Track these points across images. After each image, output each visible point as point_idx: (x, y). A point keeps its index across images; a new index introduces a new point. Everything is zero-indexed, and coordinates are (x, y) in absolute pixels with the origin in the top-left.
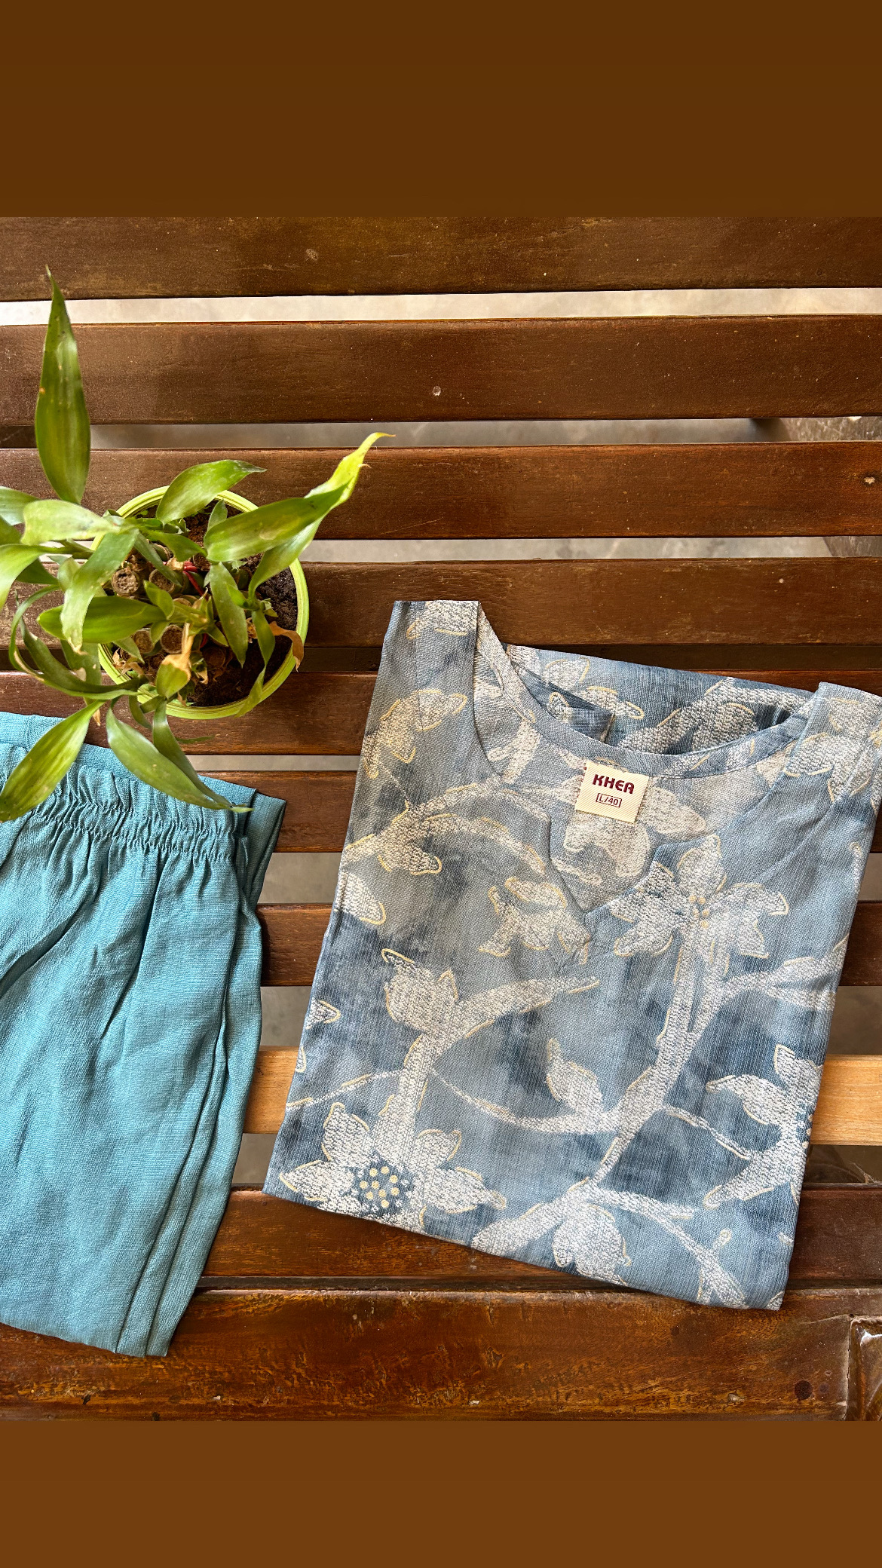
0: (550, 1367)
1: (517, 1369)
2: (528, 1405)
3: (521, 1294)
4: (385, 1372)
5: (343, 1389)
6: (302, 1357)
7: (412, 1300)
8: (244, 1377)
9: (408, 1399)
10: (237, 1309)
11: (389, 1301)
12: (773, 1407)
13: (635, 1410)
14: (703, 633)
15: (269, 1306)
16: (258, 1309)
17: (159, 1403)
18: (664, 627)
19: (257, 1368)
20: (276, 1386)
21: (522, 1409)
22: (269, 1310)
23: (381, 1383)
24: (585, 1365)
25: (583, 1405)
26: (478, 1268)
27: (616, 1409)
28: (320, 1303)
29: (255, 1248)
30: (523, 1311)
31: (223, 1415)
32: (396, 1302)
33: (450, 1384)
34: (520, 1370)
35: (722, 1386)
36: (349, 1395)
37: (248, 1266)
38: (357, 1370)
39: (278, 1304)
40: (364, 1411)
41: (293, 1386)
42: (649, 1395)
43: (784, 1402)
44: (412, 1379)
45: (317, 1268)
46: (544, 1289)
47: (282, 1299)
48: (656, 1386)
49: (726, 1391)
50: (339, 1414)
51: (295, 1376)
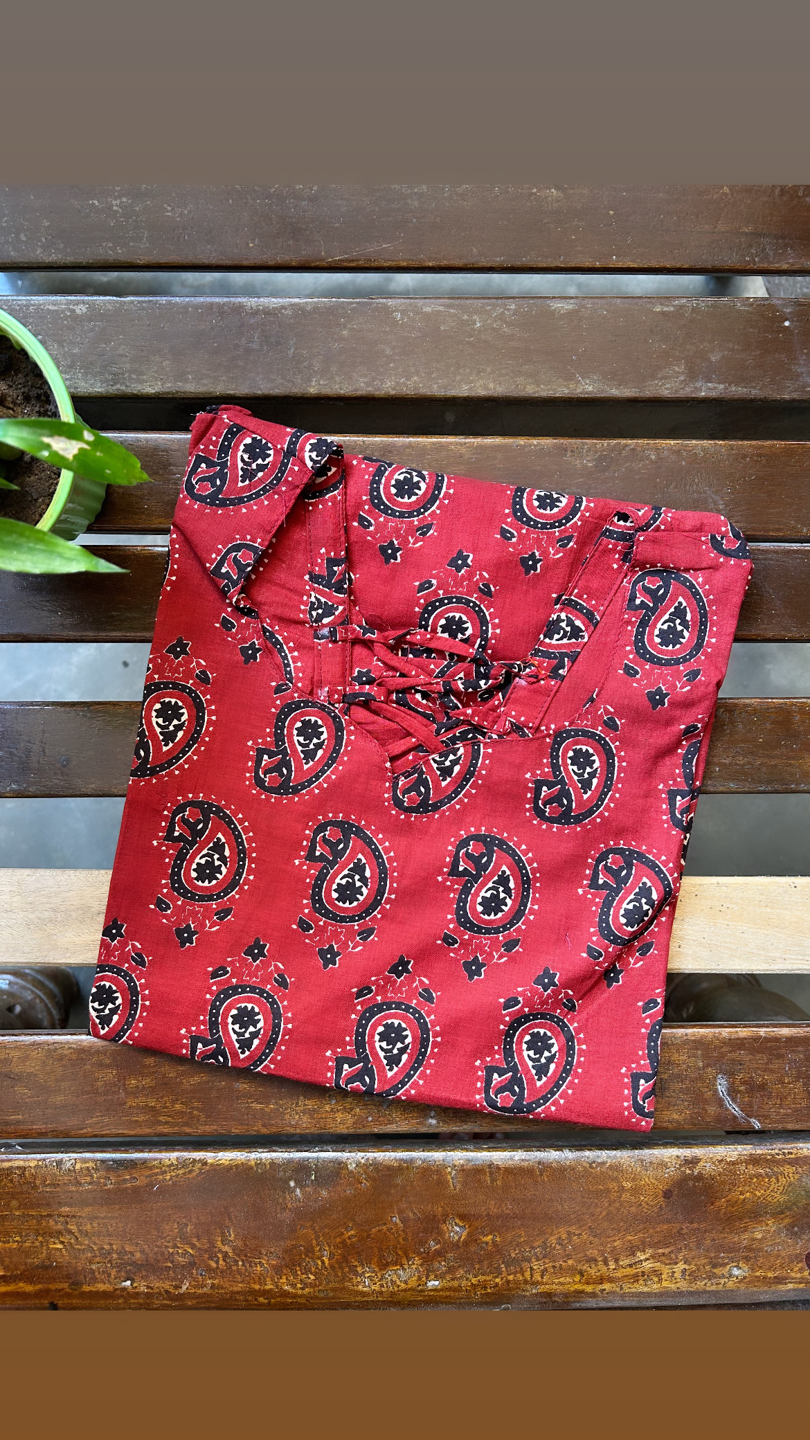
0: (522, 1240)
1: (483, 1243)
2: (497, 1285)
3: (489, 1154)
4: (327, 1248)
5: (278, 1270)
6: (229, 1232)
7: (360, 1163)
8: (159, 1257)
9: (354, 1281)
10: (150, 1176)
11: (332, 1164)
12: (779, 1280)
13: (622, 1289)
14: (698, 385)
15: (190, 1172)
16: (177, 1176)
17: (57, 1290)
18: (653, 377)
19: (175, 1246)
20: (197, 1269)
21: (489, 1291)
22: (191, 1176)
23: (323, 1262)
24: (564, 1237)
25: (562, 1284)
26: (438, 1123)
27: (601, 1287)
28: (251, 1168)
29: (174, 1102)
30: (491, 1173)
31: (134, 1303)
32: (341, 1165)
33: (404, 1261)
34: (487, 1243)
35: (723, 1258)
36: (284, 1277)
37: (167, 1123)
38: (295, 1247)
39: (200, 1169)
40: (301, 1296)
41: (218, 1268)
42: (637, 1270)
43: (793, 1275)
44: (360, 1256)
45: (247, 1125)
46: (514, 1148)
47: (206, 1163)
48: (647, 1259)
49: (728, 1264)
50: (272, 1300)
51: (220, 1255)
